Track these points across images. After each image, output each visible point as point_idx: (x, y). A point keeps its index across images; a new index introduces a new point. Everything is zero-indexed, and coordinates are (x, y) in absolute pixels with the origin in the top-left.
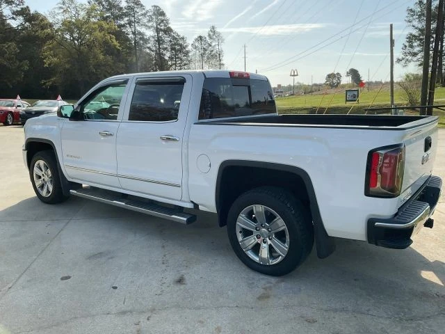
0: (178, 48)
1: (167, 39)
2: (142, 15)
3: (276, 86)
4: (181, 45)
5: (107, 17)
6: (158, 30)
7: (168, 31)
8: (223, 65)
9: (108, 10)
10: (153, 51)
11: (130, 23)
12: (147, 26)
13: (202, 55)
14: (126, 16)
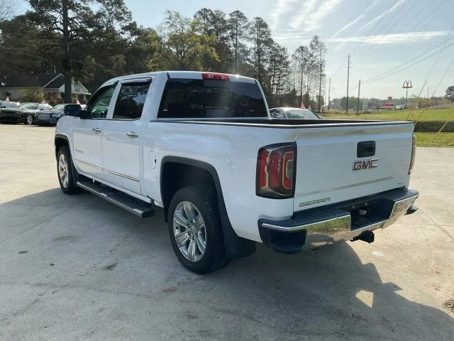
0: (278, 59)
1: (267, 50)
2: (245, 27)
3: (387, 99)
4: (281, 56)
5: (211, 30)
6: (258, 42)
7: (269, 42)
8: (324, 75)
9: (212, 23)
10: (253, 63)
11: (232, 36)
12: (248, 38)
13: (302, 66)
14: (229, 29)
